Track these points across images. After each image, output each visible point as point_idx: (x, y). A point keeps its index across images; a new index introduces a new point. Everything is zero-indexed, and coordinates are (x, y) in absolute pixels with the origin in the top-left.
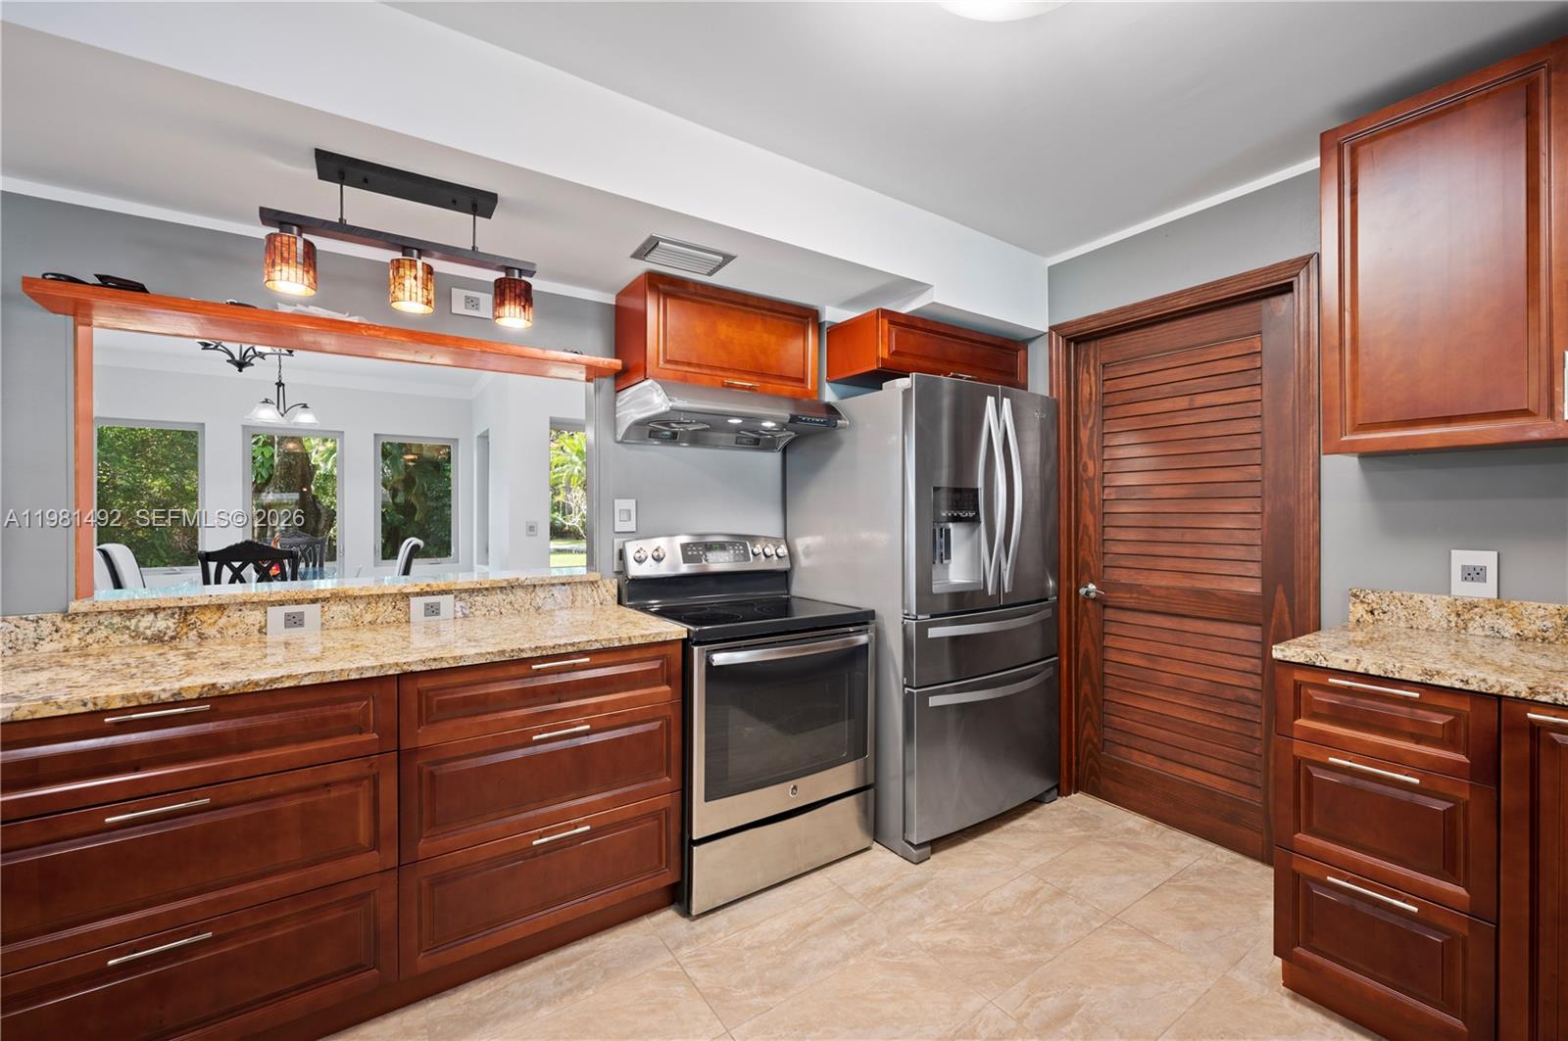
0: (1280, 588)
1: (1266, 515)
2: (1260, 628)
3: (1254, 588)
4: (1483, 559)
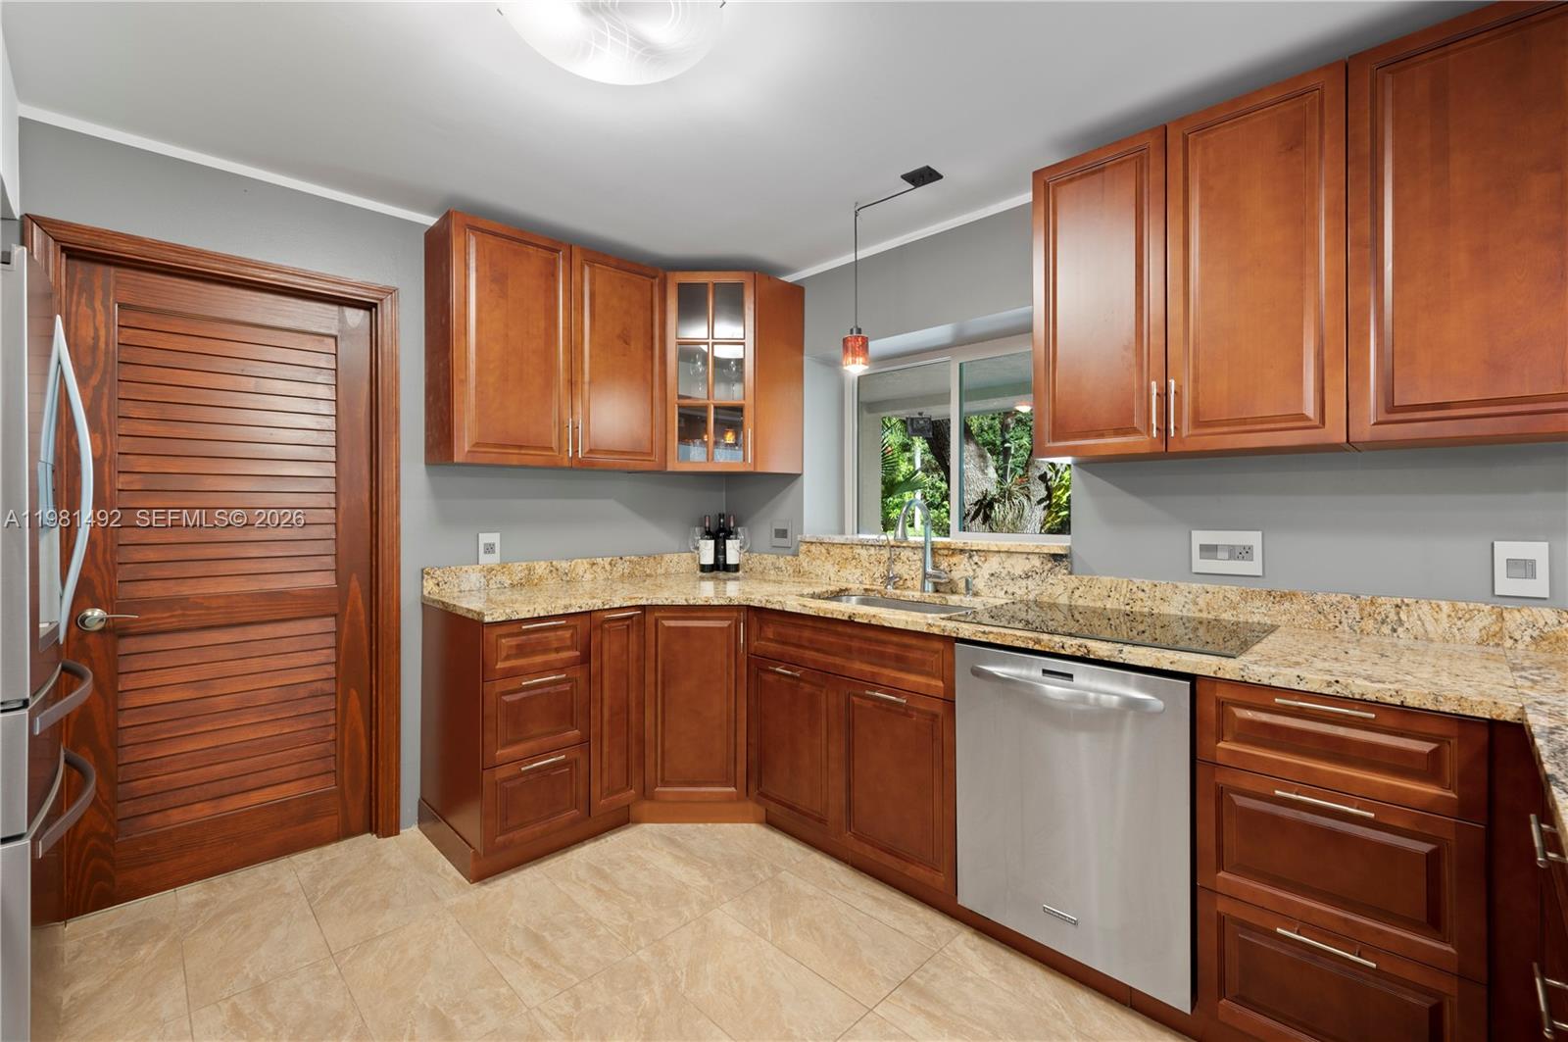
0: (354, 576)
1: (341, 510)
2: (334, 618)
3: (327, 580)
4: (494, 538)
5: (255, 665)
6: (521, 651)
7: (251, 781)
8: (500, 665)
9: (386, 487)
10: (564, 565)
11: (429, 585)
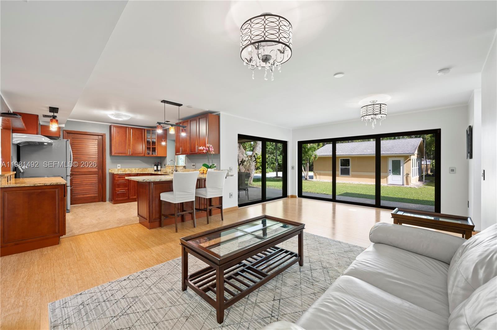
0: (100, 170)
2: (97, 175)
3: (97, 170)
4: (120, 165)
5: (88, 180)
6: (119, 178)
7: (87, 193)
8: (116, 179)
9: (104, 158)
10: (131, 169)
11: (110, 171)
